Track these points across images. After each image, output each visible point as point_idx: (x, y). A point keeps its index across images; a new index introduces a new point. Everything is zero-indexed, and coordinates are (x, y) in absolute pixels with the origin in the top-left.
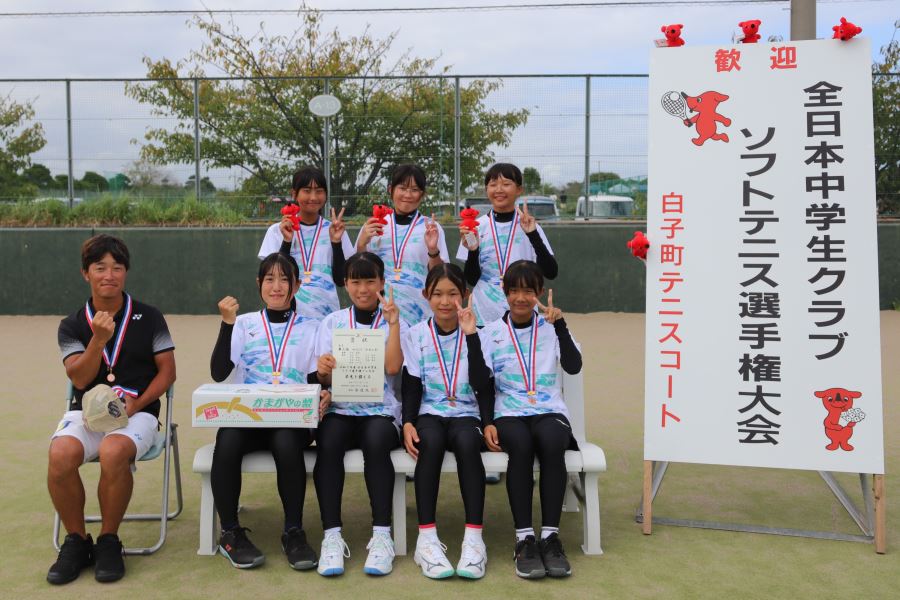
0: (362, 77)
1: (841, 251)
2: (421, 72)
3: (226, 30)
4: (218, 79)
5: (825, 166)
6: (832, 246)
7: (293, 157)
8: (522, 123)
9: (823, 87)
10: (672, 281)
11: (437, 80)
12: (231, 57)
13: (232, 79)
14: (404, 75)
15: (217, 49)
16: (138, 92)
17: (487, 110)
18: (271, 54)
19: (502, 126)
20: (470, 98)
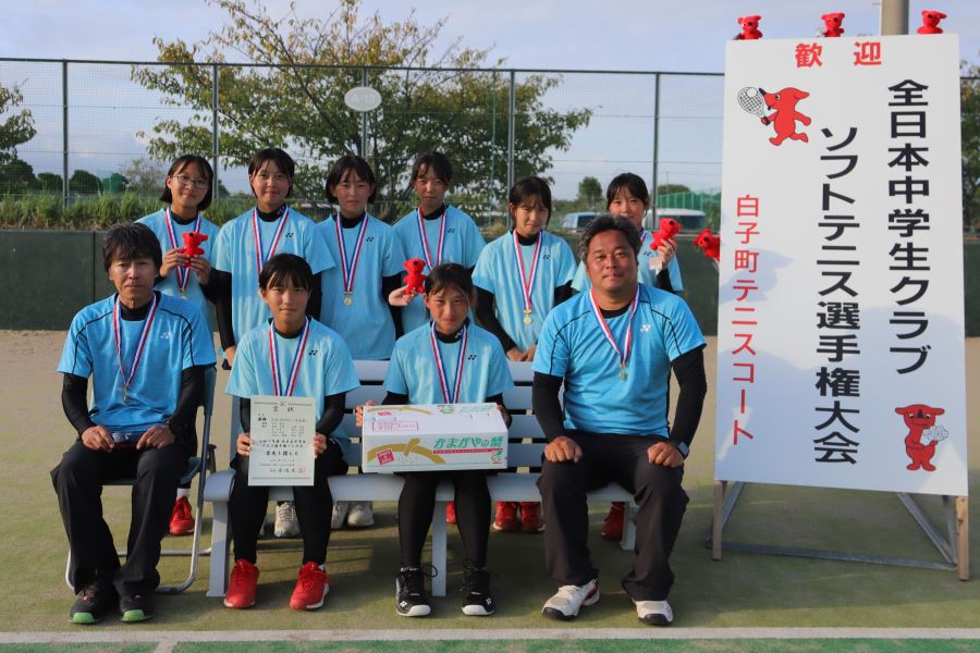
0: (405, 68)
1: (924, 259)
2: (473, 65)
3: (252, 9)
4: (240, 66)
5: (909, 169)
6: (915, 254)
7: (325, 155)
8: (584, 125)
9: (908, 86)
10: (746, 289)
11: (490, 74)
12: (256, 41)
13: (257, 65)
14: (453, 67)
15: (240, 32)
16: (147, 78)
17: (544, 109)
18: (302, 39)
19: (561, 128)
20: (527, 95)
